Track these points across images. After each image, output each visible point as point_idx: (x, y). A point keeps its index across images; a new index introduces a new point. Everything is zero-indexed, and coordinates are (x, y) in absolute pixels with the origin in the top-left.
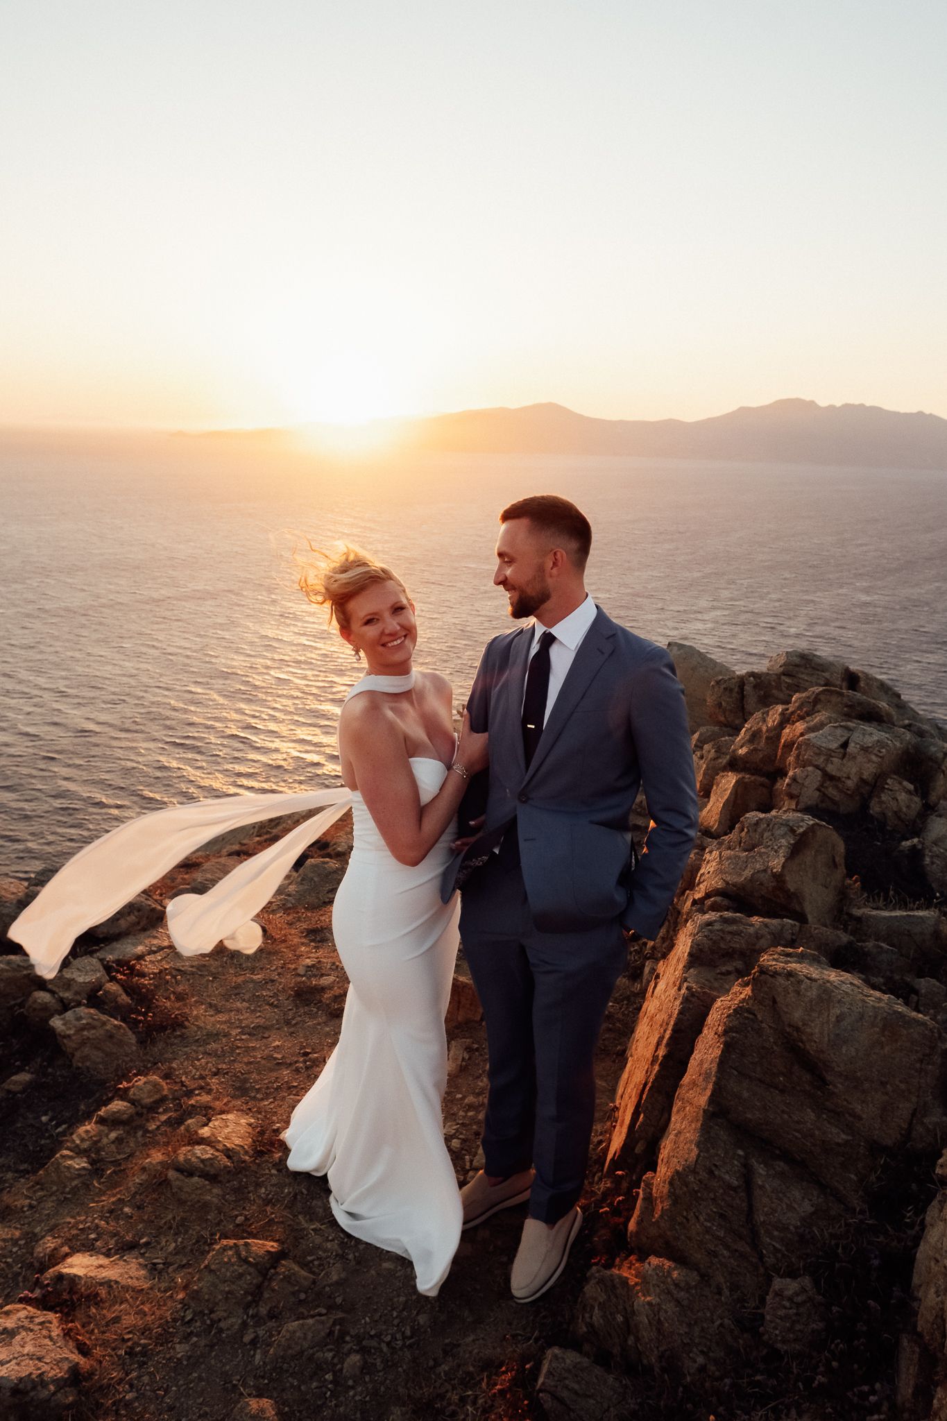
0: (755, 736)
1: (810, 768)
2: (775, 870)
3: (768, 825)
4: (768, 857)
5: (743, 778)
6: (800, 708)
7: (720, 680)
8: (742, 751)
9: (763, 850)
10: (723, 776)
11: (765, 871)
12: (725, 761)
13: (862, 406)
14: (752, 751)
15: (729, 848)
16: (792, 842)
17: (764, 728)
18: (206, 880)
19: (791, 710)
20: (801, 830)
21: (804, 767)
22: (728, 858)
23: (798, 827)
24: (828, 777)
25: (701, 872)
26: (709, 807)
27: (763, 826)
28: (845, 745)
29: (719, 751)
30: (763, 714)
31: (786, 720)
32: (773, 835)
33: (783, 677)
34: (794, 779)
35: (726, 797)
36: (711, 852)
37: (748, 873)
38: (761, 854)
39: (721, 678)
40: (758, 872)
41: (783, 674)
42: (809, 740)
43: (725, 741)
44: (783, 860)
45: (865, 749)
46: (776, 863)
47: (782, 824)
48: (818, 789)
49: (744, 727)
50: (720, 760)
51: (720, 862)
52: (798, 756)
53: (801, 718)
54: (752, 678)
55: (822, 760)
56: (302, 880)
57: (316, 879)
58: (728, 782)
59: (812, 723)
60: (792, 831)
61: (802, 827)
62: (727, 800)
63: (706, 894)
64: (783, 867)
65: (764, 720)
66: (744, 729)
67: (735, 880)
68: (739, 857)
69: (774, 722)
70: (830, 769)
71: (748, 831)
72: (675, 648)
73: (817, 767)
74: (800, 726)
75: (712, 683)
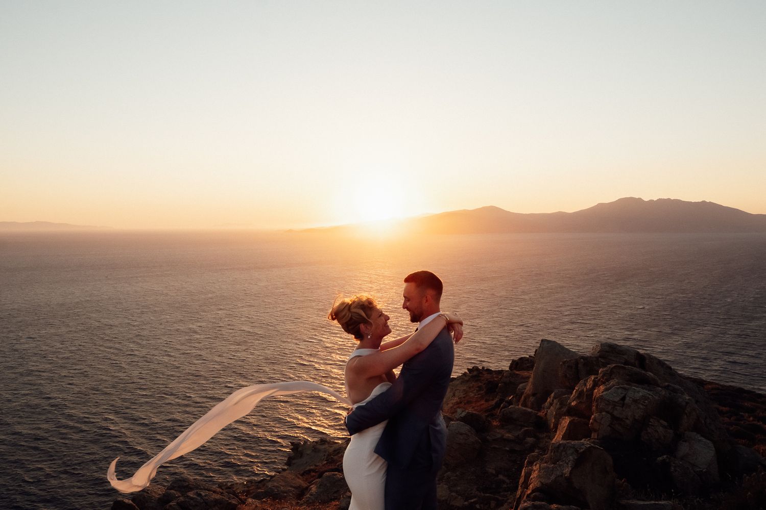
0: (581, 394)
1: (604, 413)
2: (566, 475)
3: (564, 448)
4: (563, 467)
5: (574, 420)
6: (603, 377)
7: (565, 361)
8: (573, 404)
9: (561, 463)
10: (563, 419)
11: (562, 476)
12: (565, 410)
13: (669, 199)
14: (579, 403)
15: (546, 463)
16: (576, 458)
17: (585, 389)
18: (274, 487)
19: (599, 378)
20: (582, 450)
21: (601, 413)
22: (543, 469)
23: (580, 449)
24: (614, 418)
25: (531, 477)
26: (555, 438)
27: (562, 448)
28: (623, 399)
29: (562, 404)
30: (585, 381)
31: (596, 384)
32: (566, 453)
33: (600, 359)
34: (595, 420)
35: (564, 431)
36: (536, 465)
37: (553, 477)
38: (560, 466)
39: (565, 360)
40: (559, 476)
41: (600, 357)
42: (602, 396)
43: (565, 397)
44: (570, 469)
45: (635, 401)
46: (567, 471)
47: (571, 447)
48: (609, 426)
49: (575, 389)
50: (562, 409)
51: (539, 471)
52: (597, 406)
53: (604, 383)
54: (582, 360)
55: (610, 408)
56: (320, 486)
57: (328, 485)
58: (566, 422)
59: (608, 386)
60: (577, 451)
61: (582, 448)
62: (565, 433)
63: (532, 490)
64: (571, 473)
65: (585, 385)
66: (575, 390)
67: (547, 482)
68: (549, 468)
69: (590, 385)
70: (615, 413)
71: (554, 452)
72: (546, 343)
73: (608, 412)
74: (602, 388)
75: (561, 363)
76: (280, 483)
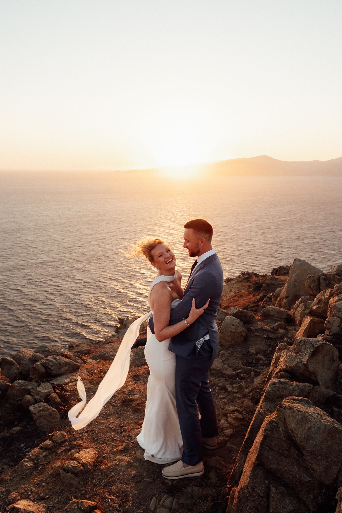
0: (320, 301)
1: (335, 317)
2: (304, 362)
3: (304, 343)
4: (303, 356)
5: (314, 319)
6: (337, 290)
7: (311, 276)
8: (314, 308)
9: (301, 353)
10: (306, 318)
11: (301, 362)
12: (308, 311)
14: (318, 308)
15: (291, 352)
16: (312, 351)
17: (323, 298)
18: (105, 352)
19: (334, 291)
20: (317, 346)
21: (333, 317)
22: (289, 356)
23: (316, 344)
25: (280, 361)
26: (299, 331)
27: (302, 343)
29: (306, 307)
30: (324, 292)
31: (331, 295)
32: (305, 347)
33: (336, 276)
34: (328, 322)
35: (306, 327)
36: (283, 353)
37: (295, 363)
38: (300, 355)
39: (311, 275)
40: (299, 362)
41: (336, 274)
42: (335, 305)
43: (309, 303)
44: (307, 358)
46: (305, 359)
47: (309, 343)
49: (316, 297)
50: (306, 311)
51: (285, 358)
52: (331, 312)
53: (337, 295)
54: (323, 276)
55: (340, 314)
56: (135, 355)
57: (141, 354)
58: (308, 320)
59: (340, 297)
60: (313, 346)
61: (317, 344)
62: (306, 328)
63: (280, 370)
64: (307, 361)
65: (324, 295)
66: (316, 298)
67: (290, 365)
68: (292, 356)
69: (327, 296)
71: (297, 345)
72: (298, 261)
73: (338, 317)
74: (336, 298)
75: (307, 278)
76: (110, 350)
